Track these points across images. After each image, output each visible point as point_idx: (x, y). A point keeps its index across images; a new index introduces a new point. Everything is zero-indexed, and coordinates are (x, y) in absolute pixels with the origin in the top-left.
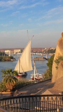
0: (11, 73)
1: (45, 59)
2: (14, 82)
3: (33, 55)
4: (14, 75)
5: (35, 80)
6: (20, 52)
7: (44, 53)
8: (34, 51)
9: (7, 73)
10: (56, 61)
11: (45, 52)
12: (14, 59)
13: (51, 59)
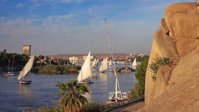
0: (74, 87)
2: (81, 105)
9: (67, 87)
10: (152, 66)
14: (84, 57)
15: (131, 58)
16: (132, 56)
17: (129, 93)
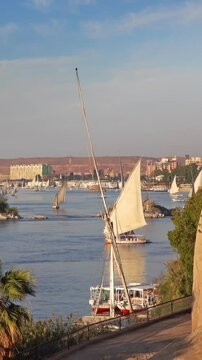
1: (162, 210)
2: (12, 329)
3: (105, 190)
4: (13, 291)
5: (112, 314)
6: (39, 178)
7: (157, 183)
8: (106, 172)
11: (159, 178)
12: (11, 211)
13: (186, 213)
14: (12, 167)
15: (165, 172)
16: (166, 164)
17: (151, 290)
